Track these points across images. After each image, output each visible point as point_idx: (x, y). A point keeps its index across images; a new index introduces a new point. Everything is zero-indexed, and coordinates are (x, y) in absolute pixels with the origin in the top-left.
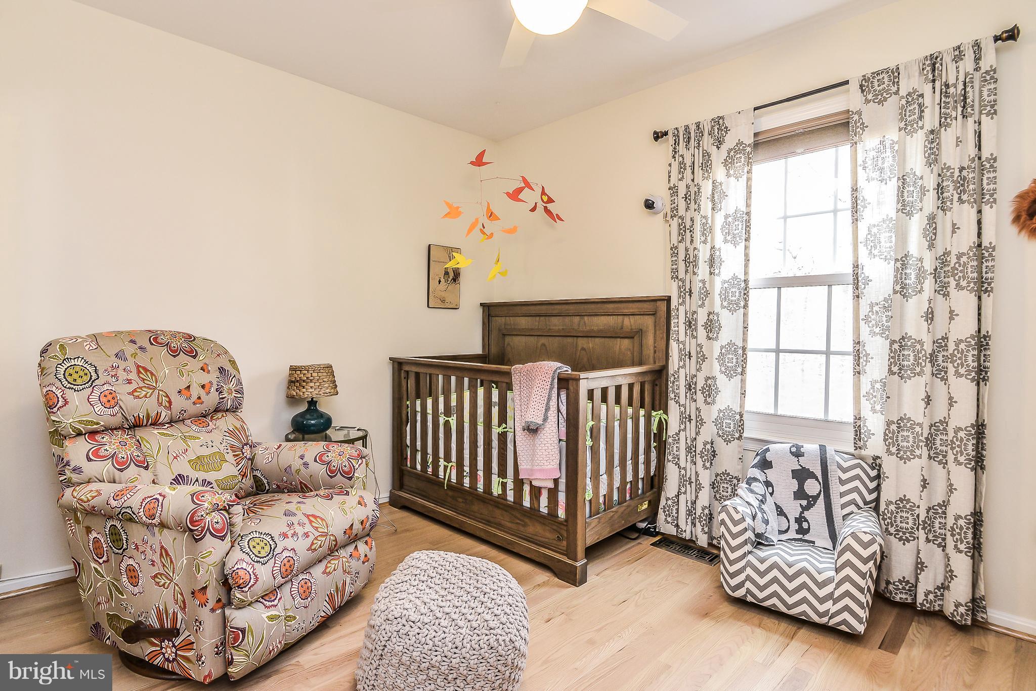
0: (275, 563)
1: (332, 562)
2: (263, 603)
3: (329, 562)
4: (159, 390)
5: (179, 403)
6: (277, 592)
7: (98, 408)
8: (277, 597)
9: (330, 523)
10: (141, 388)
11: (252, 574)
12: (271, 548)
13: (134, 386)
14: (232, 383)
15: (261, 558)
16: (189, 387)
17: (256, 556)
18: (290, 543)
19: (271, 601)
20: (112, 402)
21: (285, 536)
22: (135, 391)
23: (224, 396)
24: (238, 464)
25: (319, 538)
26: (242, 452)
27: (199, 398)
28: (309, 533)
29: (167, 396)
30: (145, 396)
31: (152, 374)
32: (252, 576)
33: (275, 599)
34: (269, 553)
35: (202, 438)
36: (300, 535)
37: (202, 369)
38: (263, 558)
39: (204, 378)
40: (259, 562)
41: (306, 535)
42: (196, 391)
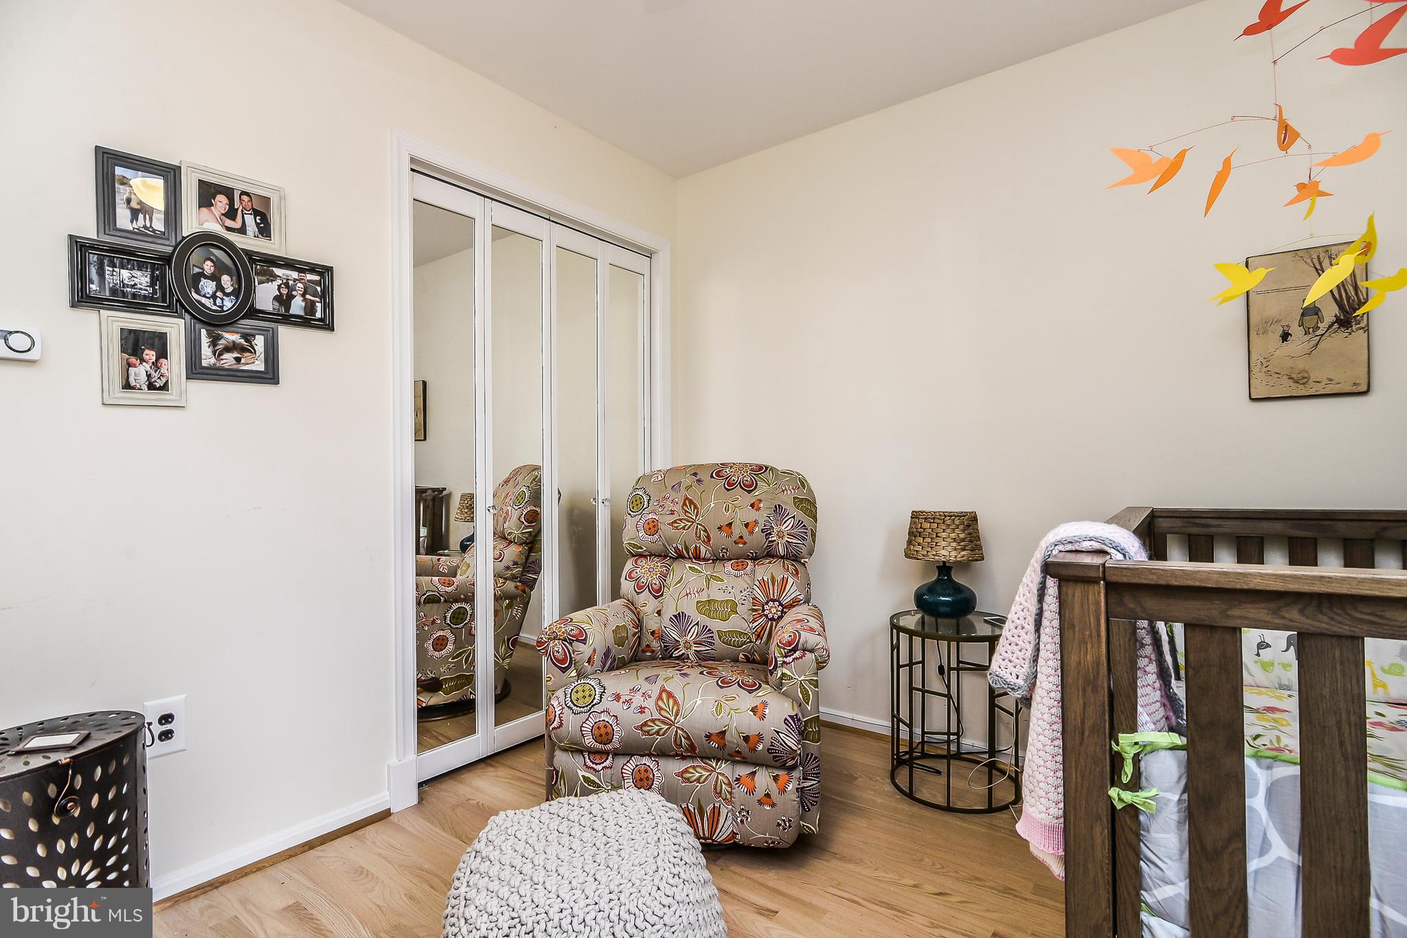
0: (587, 719)
1: (699, 770)
2: (585, 759)
3: (694, 768)
4: (698, 524)
5: (719, 539)
6: (607, 759)
7: (642, 533)
8: (603, 763)
9: (682, 712)
10: (680, 520)
11: (557, 716)
12: (592, 702)
13: (675, 517)
14: (785, 525)
15: (575, 705)
16: (731, 524)
17: (571, 701)
18: (616, 708)
19: (593, 763)
20: (653, 530)
21: (618, 697)
22: (675, 522)
23: (773, 539)
24: (754, 621)
25: (657, 723)
26: (763, 608)
27: (741, 537)
28: (646, 710)
29: (705, 531)
30: (683, 528)
31: (696, 507)
32: (557, 719)
33: (600, 764)
34: (587, 706)
35: (726, 581)
36: (633, 706)
37: (752, 506)
38: (577, 706)
39: (751, 515)
40: (571, 709)
41: (642, 710)
42: (738, 530)
